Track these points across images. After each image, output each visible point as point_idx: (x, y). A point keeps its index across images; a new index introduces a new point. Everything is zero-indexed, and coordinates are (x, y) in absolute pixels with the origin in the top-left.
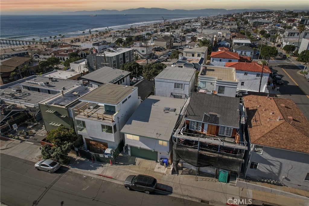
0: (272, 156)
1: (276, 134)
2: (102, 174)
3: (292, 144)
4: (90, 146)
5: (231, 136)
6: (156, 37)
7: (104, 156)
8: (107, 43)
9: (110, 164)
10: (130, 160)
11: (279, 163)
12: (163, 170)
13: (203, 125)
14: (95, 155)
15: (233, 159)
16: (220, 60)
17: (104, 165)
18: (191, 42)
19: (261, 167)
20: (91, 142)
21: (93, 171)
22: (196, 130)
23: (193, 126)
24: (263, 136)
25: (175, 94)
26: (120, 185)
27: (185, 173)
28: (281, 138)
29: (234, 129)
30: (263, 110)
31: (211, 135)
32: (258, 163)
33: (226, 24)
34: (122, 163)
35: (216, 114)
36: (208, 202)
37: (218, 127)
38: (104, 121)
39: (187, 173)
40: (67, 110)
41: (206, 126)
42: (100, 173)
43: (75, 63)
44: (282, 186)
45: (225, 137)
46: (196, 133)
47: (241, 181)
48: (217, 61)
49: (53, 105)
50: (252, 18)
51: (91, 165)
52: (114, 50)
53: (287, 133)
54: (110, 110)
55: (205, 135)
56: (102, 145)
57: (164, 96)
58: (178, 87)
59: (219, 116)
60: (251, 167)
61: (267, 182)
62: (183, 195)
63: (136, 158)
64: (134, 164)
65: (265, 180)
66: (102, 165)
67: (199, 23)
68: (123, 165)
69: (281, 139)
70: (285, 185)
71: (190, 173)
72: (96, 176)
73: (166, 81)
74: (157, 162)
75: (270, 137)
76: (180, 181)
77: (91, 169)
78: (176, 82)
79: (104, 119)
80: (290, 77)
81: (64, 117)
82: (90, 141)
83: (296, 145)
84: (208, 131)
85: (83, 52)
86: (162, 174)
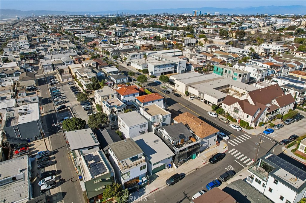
4: (127, 186)
7: (144, 183)
9: (148, 185)
11: (208, 141)
12: (171, 170)
14: (139, 186)
15: (197, 148)
16: (129, 96)
21: (145, 194)
22: (176, 144)
24: (202, 134)
25: (141, 131)
26: (165, 188)
28: (206, 132)
30: (190, 123)
31: (182, 143)
32: (203, 145)
35: (181, 134)
36: (198, 168)
42: (150, 192)
45: (187, 141)
47: (200, 154)
51: (140, 193)
52: (27, 112)
53: (206, 129)
56: (135, 180)
58: (142, 127)
60: (201, 147)
62: (189, 172)
63: (156, 174)
64: (158, 177)
65: (206, 149)
66: (145, 188)
68: (154, 181)
70: (210, 147)
71: (182, 163)
72: (150, 194)
73: (136, 126)
74: (165, 169)
75: (204, 133)
76: (182, 169)
77: (142, 194)
78: (141, 125)
79: (139, 164)
80: (161, 93)
82: (127, 183)
86: (173, 171)
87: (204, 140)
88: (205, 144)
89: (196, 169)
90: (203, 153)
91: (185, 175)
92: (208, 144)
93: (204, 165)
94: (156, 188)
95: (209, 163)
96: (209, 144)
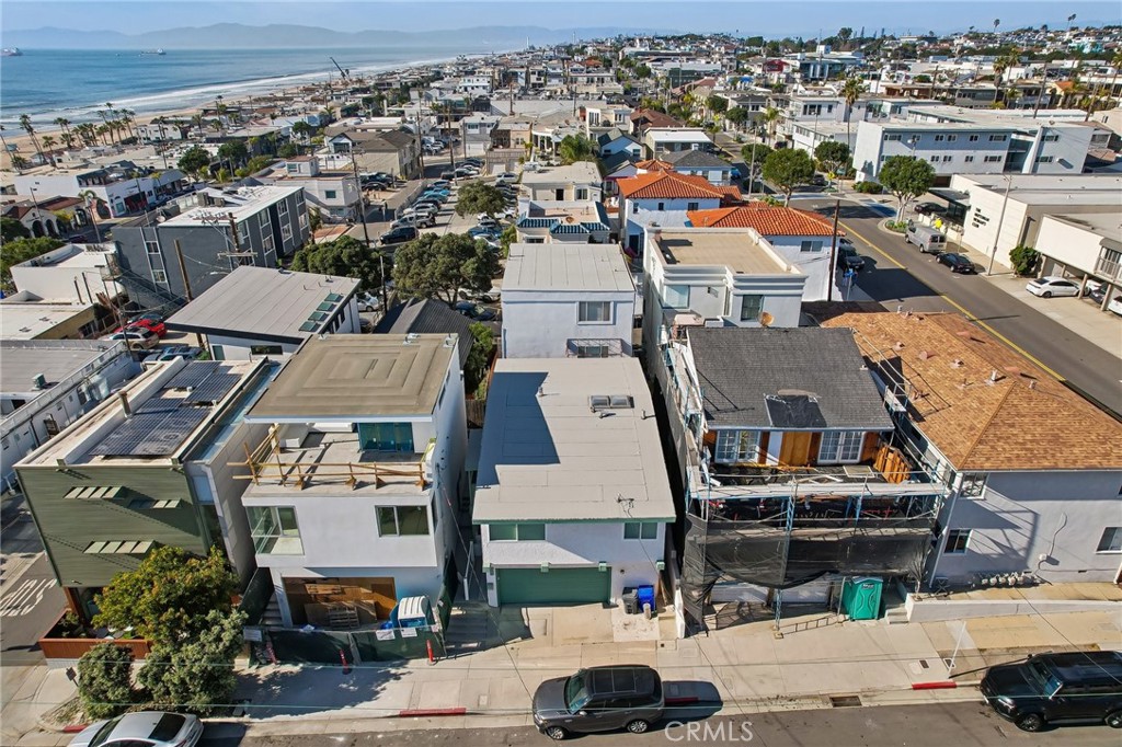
0: (1013, 497)
1: (1012, 426)
2: (412, 709)
3: (1066, 451)
4: (308, 607)
5: (858, 460)
6: (343, 135)
7: (398, 634)
8: (140, 169)
9: (425, 661)
10: (503, 626)
11: (1029, 517)
12: (644, 628)
13: (766, 436)
14: (355, 639)
15: (897, 535)
16: (661, 207)
17: (401, 670)
18: (495, 150)
19: (980, 541)
20: (310, 589)
21: (364, 708)
22: (741, 460)
23: (730, 448)
24: (980, 442)
25: (582, 344)
26: (512, 729)
27: (727, 620)
28: (1029, 437)
29: (870, 435)
30: (923, 356)
31: (794, 468)
32: (968, 532)
33: (580, 79)
34: (475, 645)
35: (802, 393)
36: (854, 700)
37: (816, 437)
38: (383, 490)
39: (735, 618)
40: (186, 472)
41: (776, 441)
42: (404, 707)
43: (35, 264)
44: (1036, 585)
45: (841, 465)
46: (743, 469)
47: (924, 602)
48: (650, 210)
49: (97, 462)
50: (654, 58)
51: (345, 686)
52: (228, 198)
53: (1037, 419)
54: (386, 444)
55: (775, 471)
56: (363, 590)
57: (538, 356)
58: (593, 317)
59: (814, 397)
60: (949, 549)
61: (998, 585)
62: (762, 700)
63: (524, 610)
64: (526, 634)
65: (993, 580)
66: (393, 671)
67: (481, 79)
68: (483, 648)
69: (1031, 441)
70: (1043, 582)
71: (746, 616)
72: (391, 725)
73: (545, 297)
74: (607, 604)
75: (999, 439)
76: (725, 653)
77: (353, 700)
78: (585, 298)
79: (380, 484)
80: (870, 245)
81: (173, 504)
82: (307, 586)
83: (1076, 450)
84: (781, 459)
85: (42, 212)
86: (646, 644)
87: (992, 500)
88: (997, 534)
89: (837, 701)
90: (957, 600)
91: (718, 703)
92: (1028, 549)
93: (924, 698)
94: (453, 705)
95: (978, 696)
96: (1039, 555)
